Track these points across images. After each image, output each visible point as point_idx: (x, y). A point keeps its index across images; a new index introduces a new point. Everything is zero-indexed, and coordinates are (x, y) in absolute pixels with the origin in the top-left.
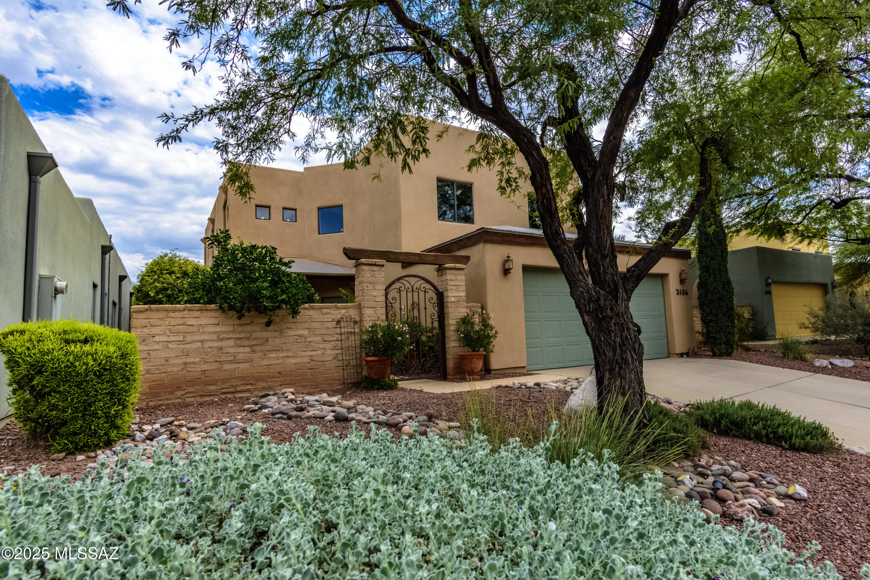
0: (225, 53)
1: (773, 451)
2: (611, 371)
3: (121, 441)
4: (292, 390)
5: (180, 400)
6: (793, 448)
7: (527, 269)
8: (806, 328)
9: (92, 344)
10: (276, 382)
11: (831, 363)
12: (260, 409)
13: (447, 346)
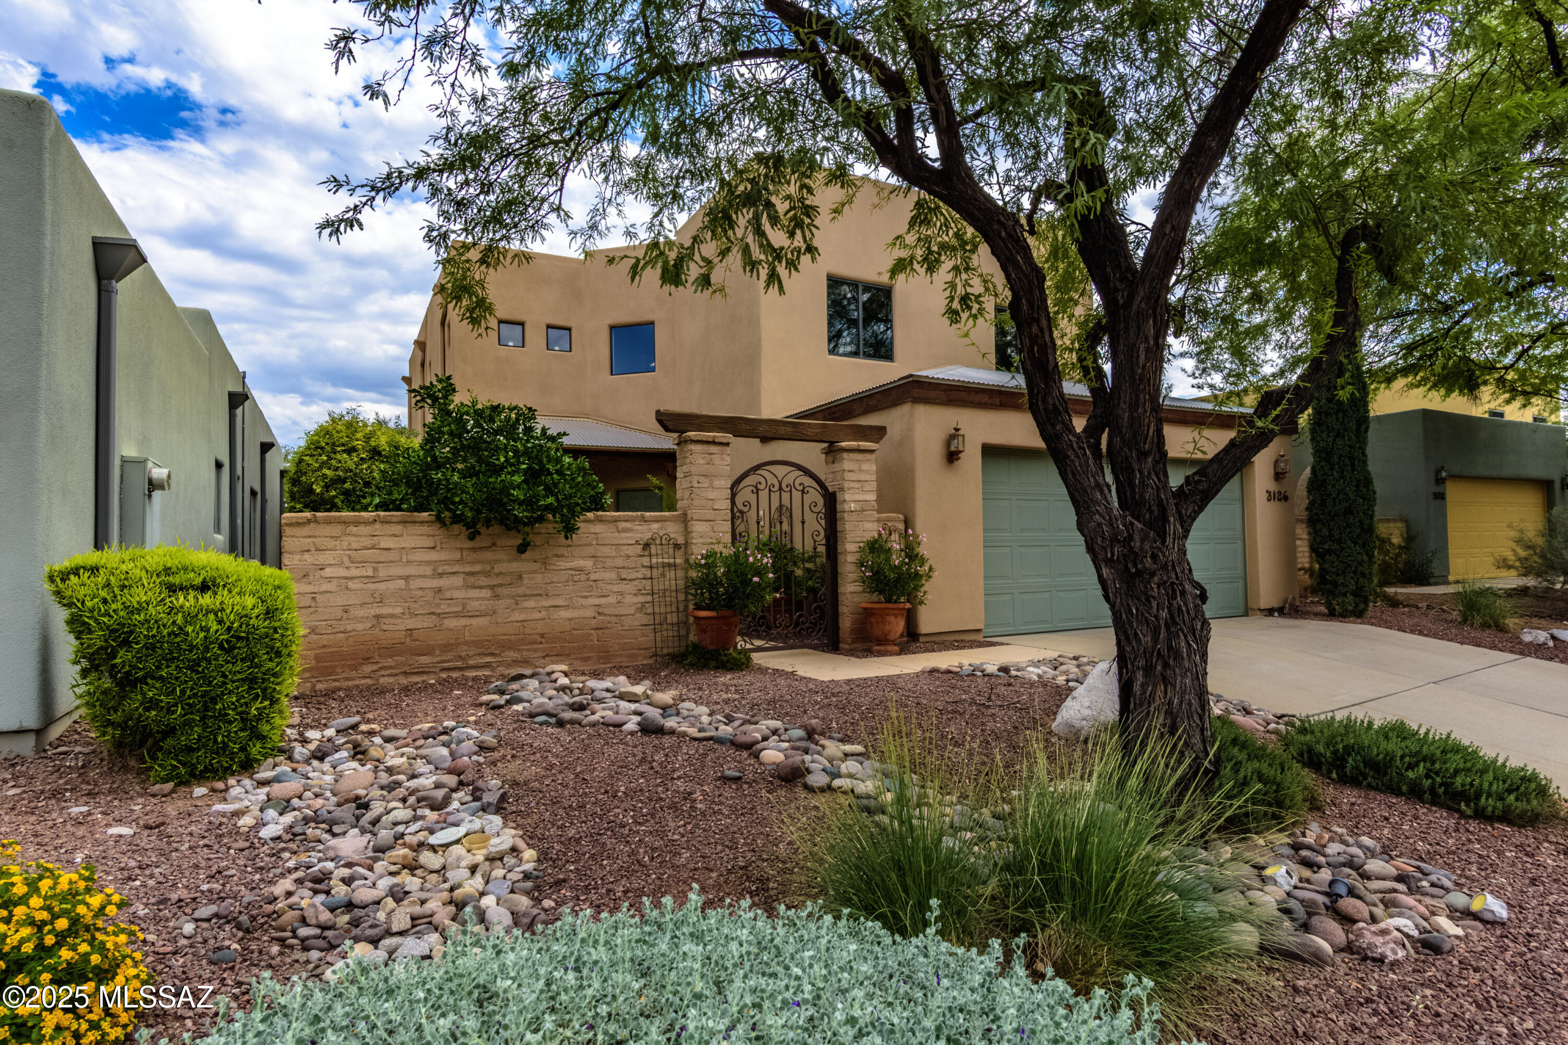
0: (440, 58)
1: (1443, 819)
2: (1148, 670)
3: (270, 760)
4: (564, 667)
5: (369, 681)
6: (1481, 815)
7: (991, 452)
8: (1510, 567)
9: (215, 593)
10: (535, 650)
11: (1553, 637)
12: (509, 702)
13: (841, 590)
